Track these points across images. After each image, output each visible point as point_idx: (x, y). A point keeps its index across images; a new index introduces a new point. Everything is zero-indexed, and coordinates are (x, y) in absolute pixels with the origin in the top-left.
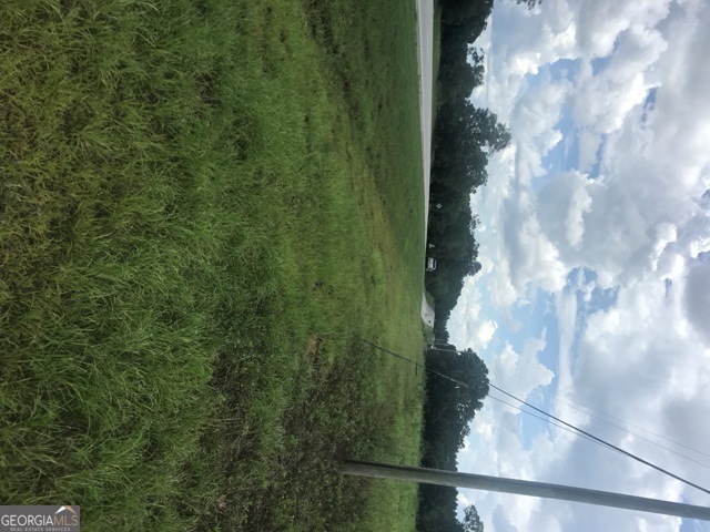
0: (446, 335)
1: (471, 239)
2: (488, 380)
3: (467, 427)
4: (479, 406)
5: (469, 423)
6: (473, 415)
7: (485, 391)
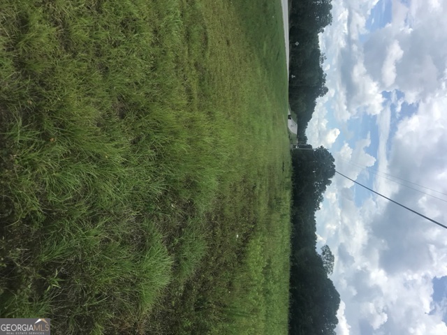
0: (305, 139)
1: (321, 71)
2: (334, 166)
3: (321, 196)
4: (329, 183)
5: (322, 194)
6: (325, 188)
7: (332, 173)
